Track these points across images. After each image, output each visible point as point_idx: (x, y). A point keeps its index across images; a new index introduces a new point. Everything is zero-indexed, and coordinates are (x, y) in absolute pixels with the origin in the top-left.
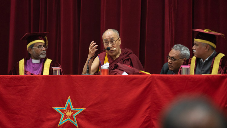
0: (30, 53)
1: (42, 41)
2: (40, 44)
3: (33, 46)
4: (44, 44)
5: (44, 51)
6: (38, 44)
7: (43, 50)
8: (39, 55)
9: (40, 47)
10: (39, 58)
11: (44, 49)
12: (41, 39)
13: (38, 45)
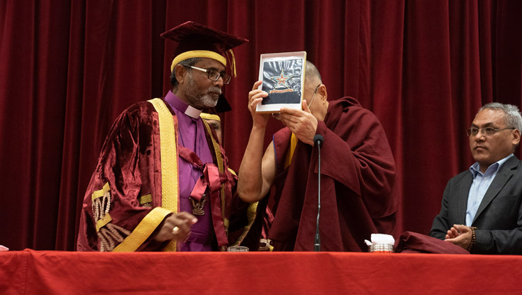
0: (178, 79)
1: (222, 59)
2: (216, 66)
3: (193, 64)
4: (223, 68)
5: (218, 86)
6: (209, 63)
7: (217, 83)
8: (203, 95)
9: (211, 72)
10: (200, 102)
11: (220, 81)
12: (220, 51)
13: (210, 66)
